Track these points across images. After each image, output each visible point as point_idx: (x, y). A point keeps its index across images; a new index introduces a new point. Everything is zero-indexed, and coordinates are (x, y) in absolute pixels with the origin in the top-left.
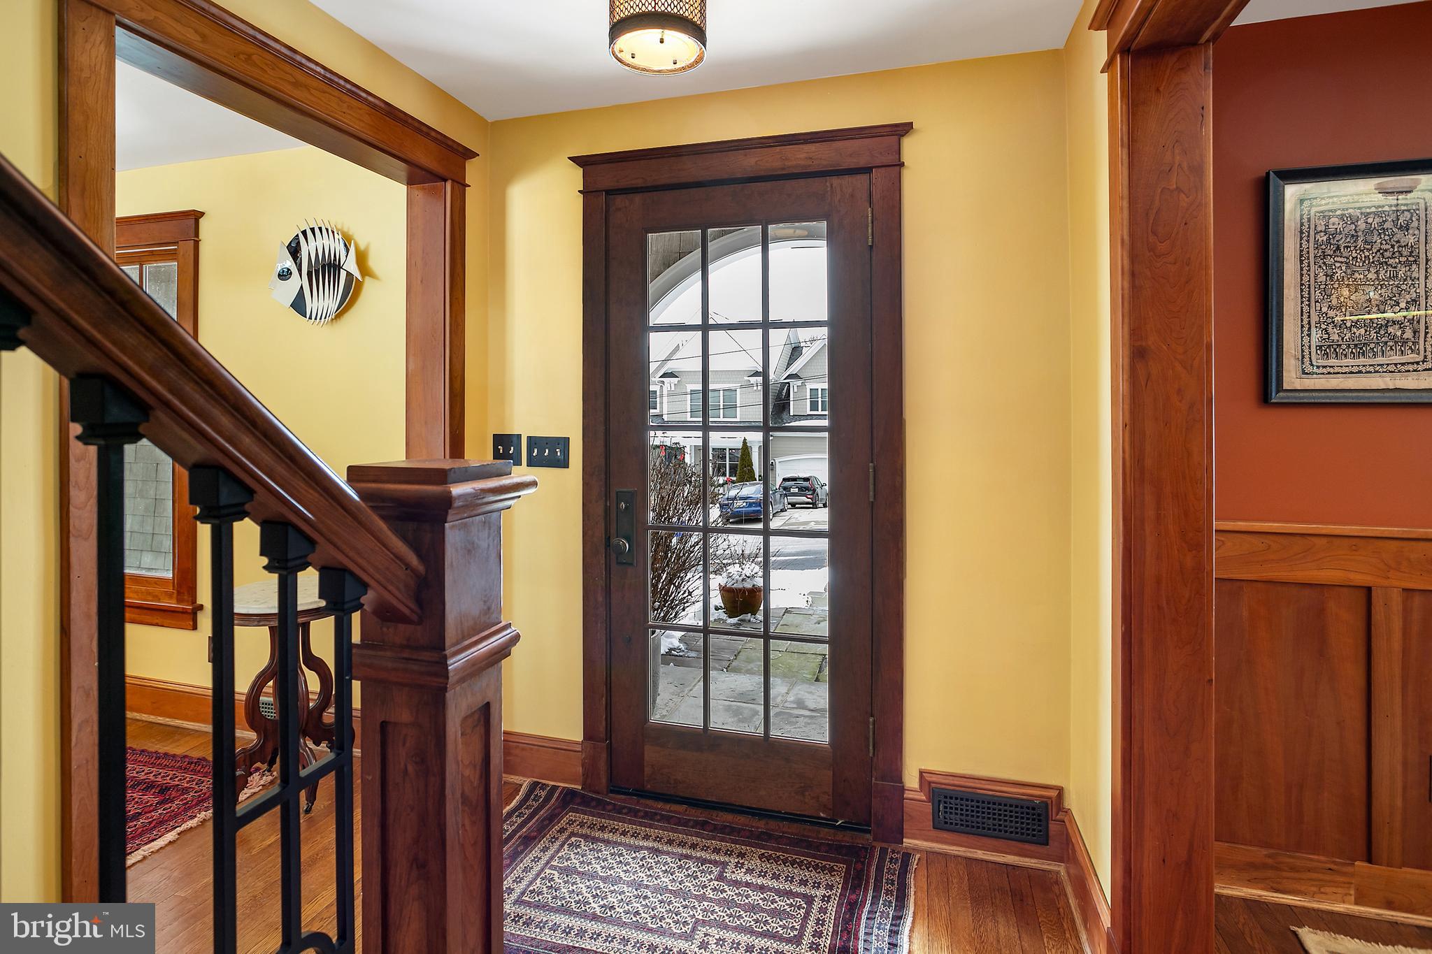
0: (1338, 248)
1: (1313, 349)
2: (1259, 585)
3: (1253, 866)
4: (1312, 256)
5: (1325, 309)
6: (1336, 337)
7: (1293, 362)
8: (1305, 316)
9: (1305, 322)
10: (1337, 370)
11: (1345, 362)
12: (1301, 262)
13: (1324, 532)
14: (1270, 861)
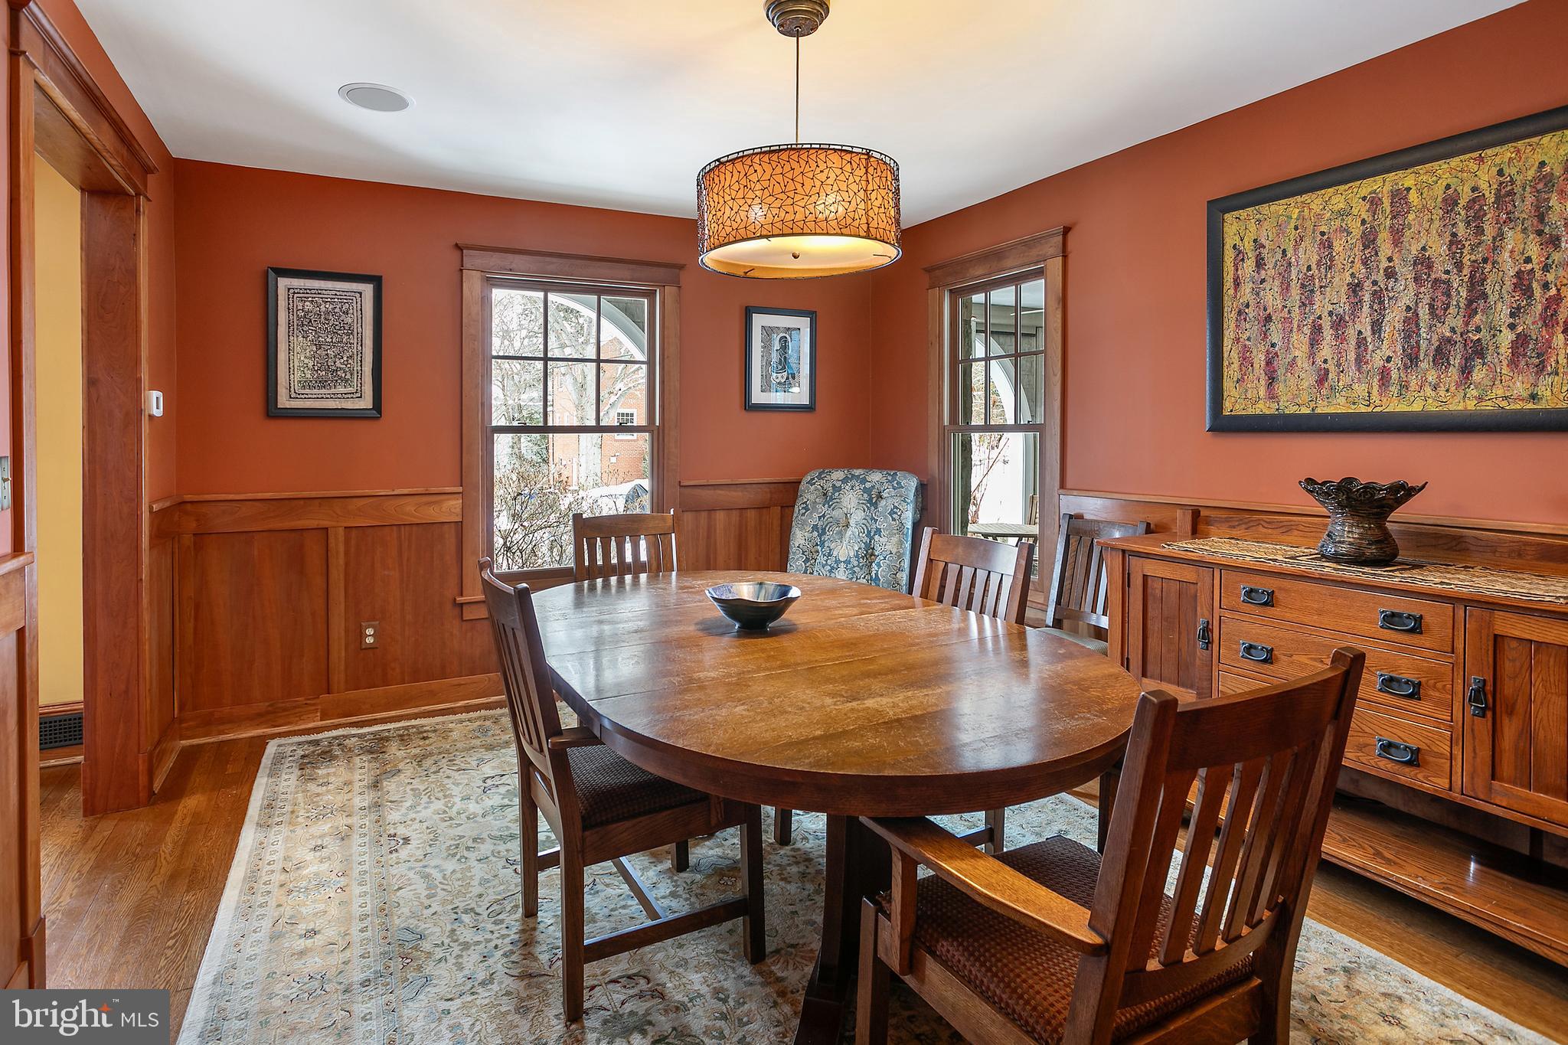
0: (310, 321)
1: (296, 383)
2: (264, 533)
3: (260, 715)
4: (295, 326)
5: (302, 358)
6: (309, 376)
7: (284, 390)
8: (291, 362)
9: (291, 365)
10: (310, 396)
11: (316, 391)
12: (289, 327)
13: (300, 496)
14: (270, 708)
